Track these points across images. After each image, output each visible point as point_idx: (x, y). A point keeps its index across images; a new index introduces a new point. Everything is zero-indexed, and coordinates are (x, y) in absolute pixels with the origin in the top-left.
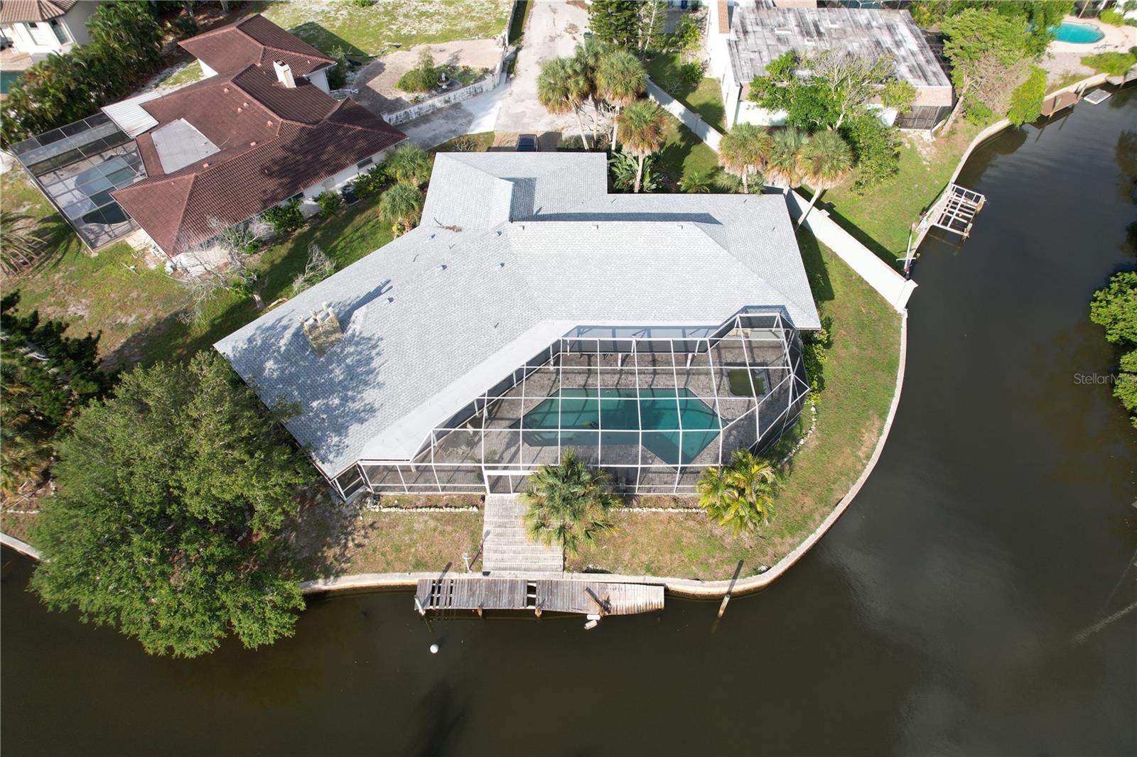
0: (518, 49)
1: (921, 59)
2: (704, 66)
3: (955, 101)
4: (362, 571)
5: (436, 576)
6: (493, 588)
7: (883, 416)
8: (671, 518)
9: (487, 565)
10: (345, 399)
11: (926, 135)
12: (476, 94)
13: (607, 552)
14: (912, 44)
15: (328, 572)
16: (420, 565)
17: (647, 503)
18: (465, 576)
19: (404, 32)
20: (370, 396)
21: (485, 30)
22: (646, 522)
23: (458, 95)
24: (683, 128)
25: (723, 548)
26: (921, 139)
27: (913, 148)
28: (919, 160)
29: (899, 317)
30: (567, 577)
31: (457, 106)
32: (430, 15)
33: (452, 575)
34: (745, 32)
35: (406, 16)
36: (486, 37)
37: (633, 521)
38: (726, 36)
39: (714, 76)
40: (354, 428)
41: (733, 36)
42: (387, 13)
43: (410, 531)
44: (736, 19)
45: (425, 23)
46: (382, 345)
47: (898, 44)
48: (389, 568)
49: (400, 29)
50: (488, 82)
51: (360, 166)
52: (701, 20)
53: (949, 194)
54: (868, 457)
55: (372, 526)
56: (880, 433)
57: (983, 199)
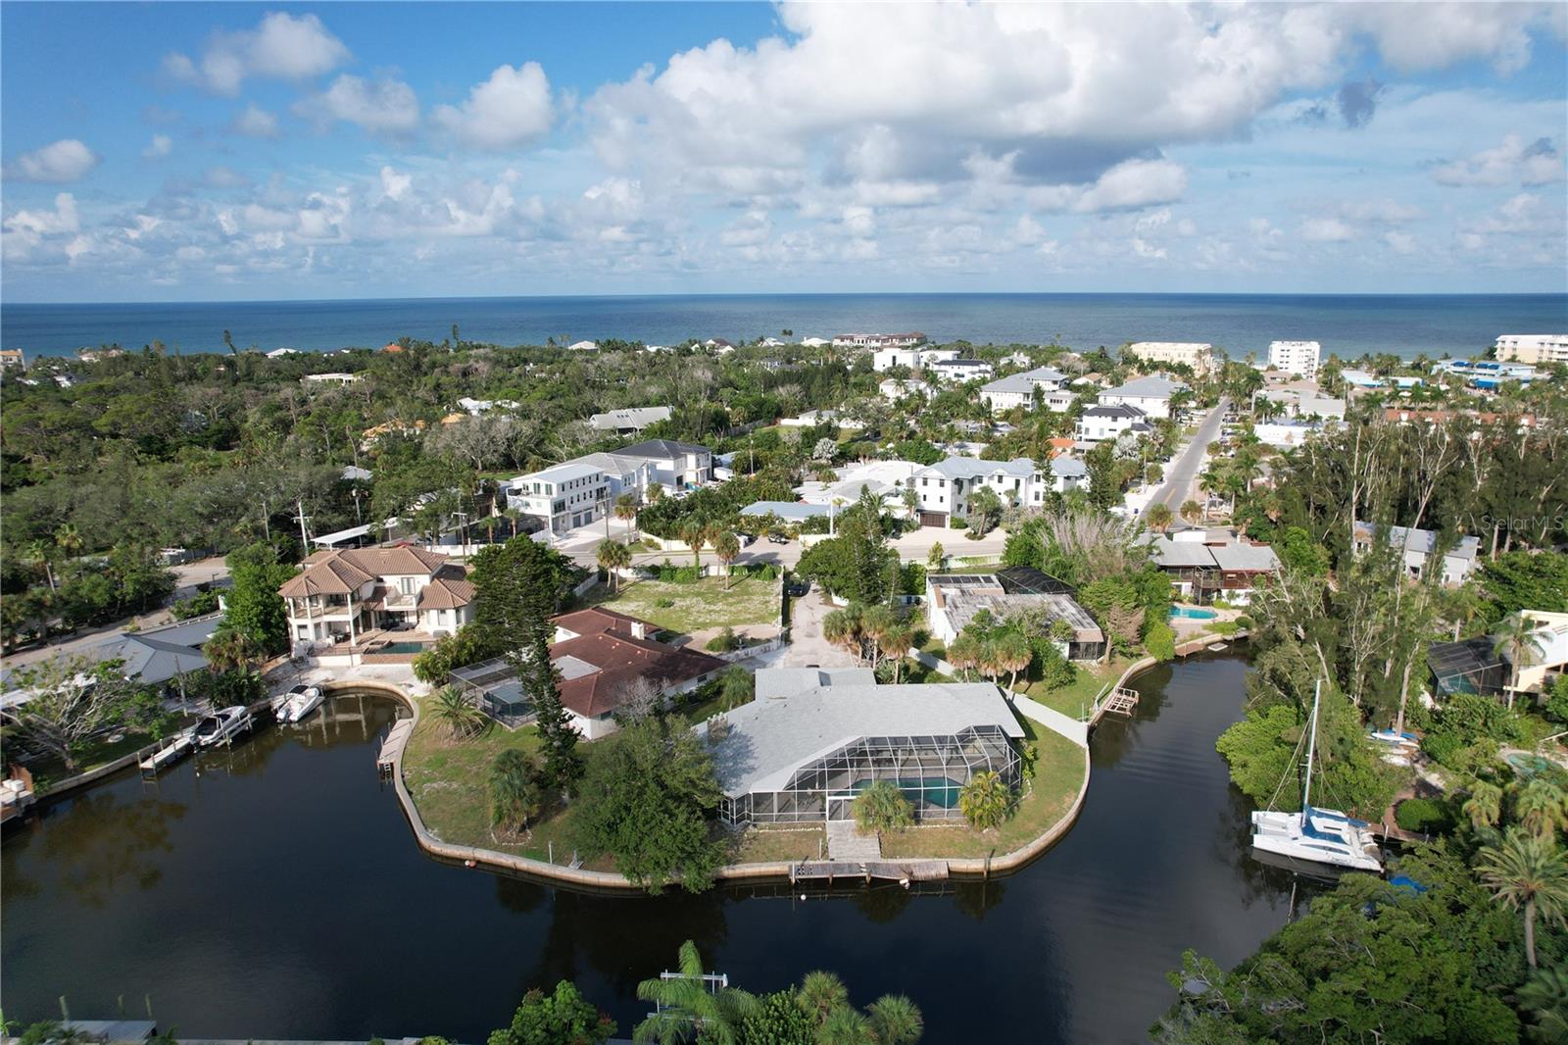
0: (790, 629)
1: (1079, 617)
2: (931, 633)
3: (1106, 638)
4: (751, 861)
5: (799, 863)
6: (838, 867)
7: (1077, 790)
8: (945, 830)
9: (831, 856)
10: (735, 763)
11: (1094, 663)
12: (766, 652)
13: (907, 849)
14: (1073, 610)
15: (729, 862)
16: (788, 858)
17: (928, 823)
18: (818, 862)
19: (700, 620)
20: (751, 762)
21: (761, 619)
22: (930, 833)
23: (753, 650)
24: (919, 663)
25: (981, 844)
26: (1090, 665)
27: (1085, 670)
28: (1090, 676)
29: (1084, 750)
30: (884, 861)
31: (752, 658)
32: (718, 612)
33: (807, 862)
34: (956, 607)
35: (698, 612)
36: (764, 623)
37: (921, 832)
38: (942, 610)
39: (939, 637)
40: (744, 776)
41: (947, 609)
42: (682, 611)
43: (780, 842)
44: (948, 601)
45: (714, 616)
46: (753, 741)
47: (1063, 611)
48: (767, 860)
49: (695, 620)
50: (775, 644)
51: (699, 681)
52: (924, 609)
53: (1114, 694)
54: (1070, 808)
55: (754, 838)
56: (1076, 797)
57: (1137, 694)
